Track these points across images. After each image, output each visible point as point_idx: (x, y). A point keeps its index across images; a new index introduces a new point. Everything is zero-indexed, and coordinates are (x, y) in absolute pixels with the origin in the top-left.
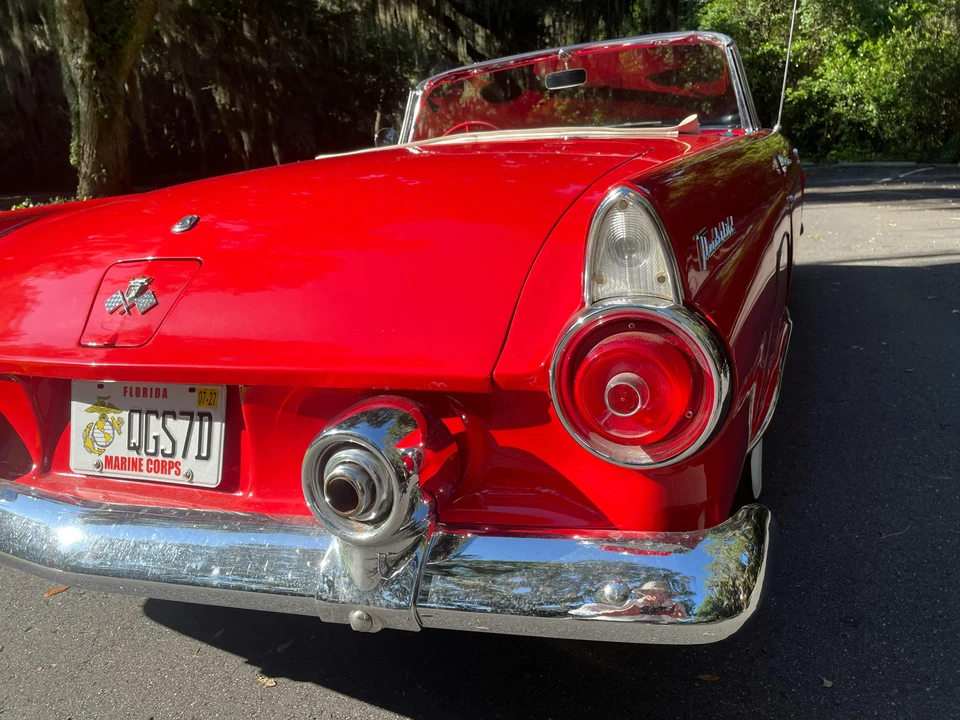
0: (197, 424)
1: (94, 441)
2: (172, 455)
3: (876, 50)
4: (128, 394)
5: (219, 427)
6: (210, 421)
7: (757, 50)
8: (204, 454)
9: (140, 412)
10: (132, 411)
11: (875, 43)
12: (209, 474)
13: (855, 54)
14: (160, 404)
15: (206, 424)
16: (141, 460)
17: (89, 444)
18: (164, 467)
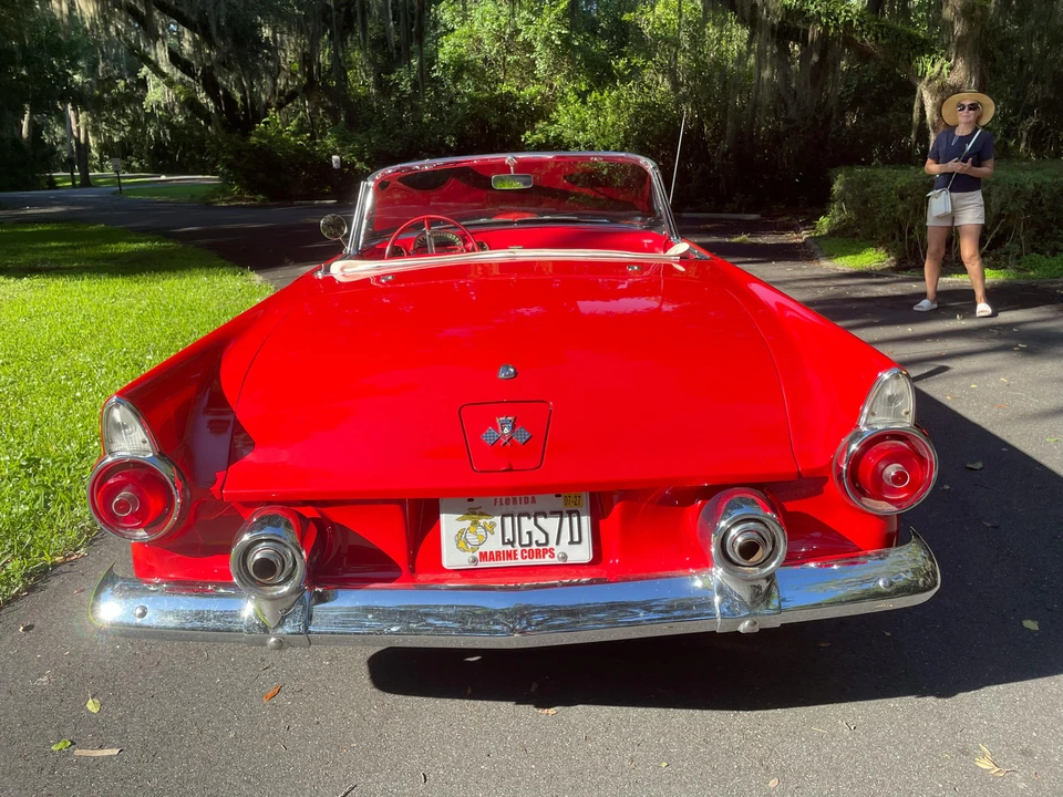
0: (566, 520)
1: (467, 542)
2: (547, 543)
3: (603, 100)
4: (498, 504)
5: (586, 520)
6: (579, 516)
7: (495, 89)
8: (576, 539)
9: (512, 516)
10: (504, 516)
11: (602, 94)
12: (583, 553)
13: (584, 102)
14: (531, 508)
15: (575, 519)
16: (515, 551)
17: (462, 544)
18: (538, 554)
